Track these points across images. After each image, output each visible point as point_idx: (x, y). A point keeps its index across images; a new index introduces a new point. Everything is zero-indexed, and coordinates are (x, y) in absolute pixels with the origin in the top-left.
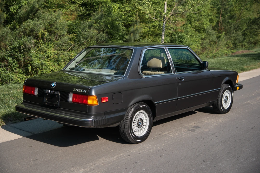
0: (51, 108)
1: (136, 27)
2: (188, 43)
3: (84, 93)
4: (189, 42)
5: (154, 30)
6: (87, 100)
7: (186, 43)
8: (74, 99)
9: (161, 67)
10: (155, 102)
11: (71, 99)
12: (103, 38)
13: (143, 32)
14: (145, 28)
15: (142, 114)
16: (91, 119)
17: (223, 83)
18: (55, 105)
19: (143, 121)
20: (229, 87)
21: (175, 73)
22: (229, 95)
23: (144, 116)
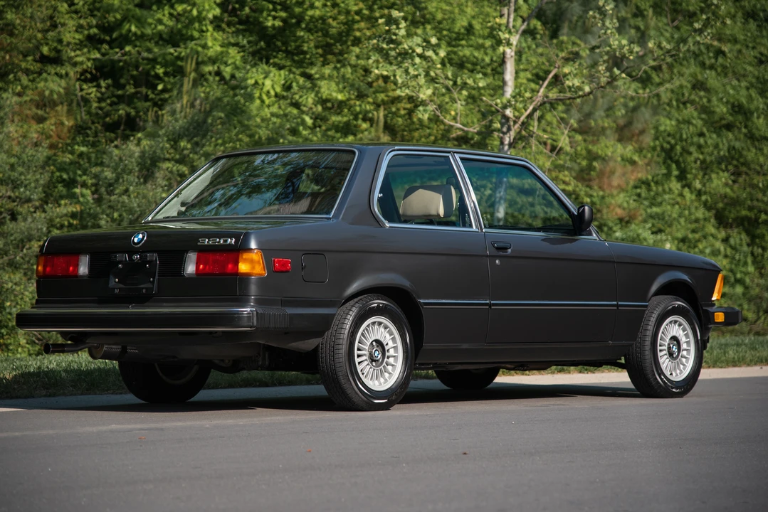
0: (130, 303)
3: (230, 245)
6: (237, 263)
8: (201, 266)
9: (442, 212)
10: (420, 298)
11: (191, 269)
15: (383, 330)
16: (248, 309)
17: (654, 288)
18: (144, 291)
19: (388, 350)
20: (683, 307)
21: (482, 230)
22: (685, 335)
23: (388, 335)
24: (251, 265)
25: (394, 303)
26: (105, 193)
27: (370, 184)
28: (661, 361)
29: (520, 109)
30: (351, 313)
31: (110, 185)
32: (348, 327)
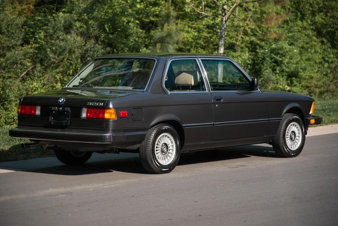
1: (168, 29)
2: (294, 66)
4: (297, 63)
5: (208, 35)
6: (104, 114)
7: (290, 65)
8: (89, 114)
10: (183, 124)
12: (97, 53)
13: (184, 40)
14: (188, 32)
15: (167, 138)
16: (109, 134)
17: (285, 110)
18: (64, 124)
19: (169, 147)
20: (297, 118)
21: (210, 91)
22: (298, 130)
23: (169, 141)
24: (110, 115)
25: (172, 126)
26: (49, 39)
27: (161, 75)
28: (287, 142)
29: (230, 6)
30: (153, 132)
31: (52, 35)
32: (152, 139)
